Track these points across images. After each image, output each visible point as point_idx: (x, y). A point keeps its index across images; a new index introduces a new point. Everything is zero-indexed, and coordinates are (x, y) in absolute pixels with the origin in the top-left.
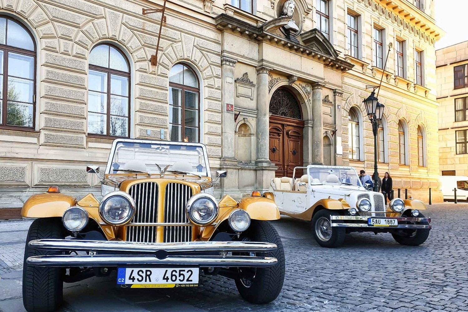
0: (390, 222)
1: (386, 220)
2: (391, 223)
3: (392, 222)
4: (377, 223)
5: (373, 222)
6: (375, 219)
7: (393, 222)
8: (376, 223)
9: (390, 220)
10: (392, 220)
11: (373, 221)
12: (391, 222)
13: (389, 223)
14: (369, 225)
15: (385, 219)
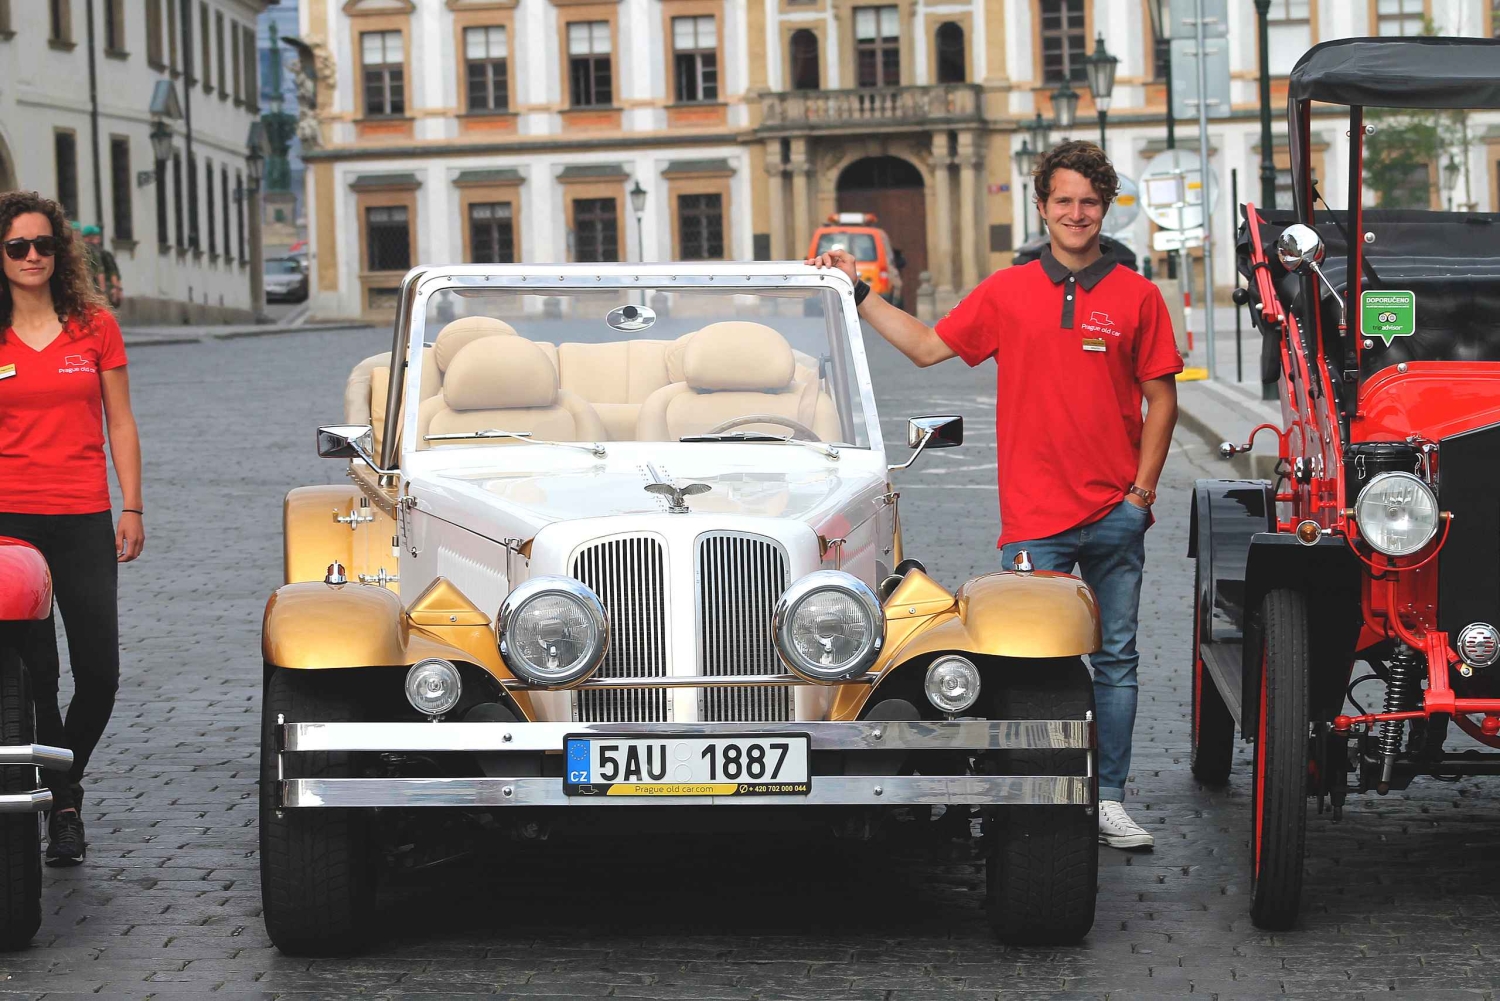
0: (744, 760)
1: (711, 749)
2: (756, 768)
3: (760, 760)
4: (637, 772)
5: (609, 769)
6: (624, 745)
7: (771, 758)
8: (628, 773)
9: (744, 744)
10: (765, 743)
11: (604, 761)
12: (752, 761)
13: (732, 769)
14: (570, 790)
15: (706, 743)
